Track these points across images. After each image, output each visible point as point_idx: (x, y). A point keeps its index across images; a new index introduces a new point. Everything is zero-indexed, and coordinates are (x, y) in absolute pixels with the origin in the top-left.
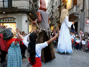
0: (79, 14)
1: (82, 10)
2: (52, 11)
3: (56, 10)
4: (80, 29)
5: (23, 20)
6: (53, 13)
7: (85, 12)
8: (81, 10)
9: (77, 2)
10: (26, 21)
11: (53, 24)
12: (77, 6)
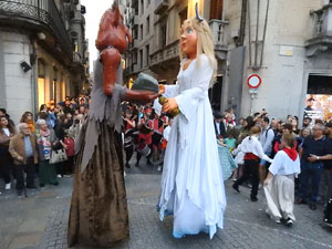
0: (226, 52)
1: (238, 40)
2: (132, 20)
3: (148, 18)
4: (230, 103)
5: (7, 59)
6: (135, 28)
7: (248, 48)
8: (236, 38)
9: (224, 8)
10: (23, 64)
11: (135, 71)
12: (223, 20)
